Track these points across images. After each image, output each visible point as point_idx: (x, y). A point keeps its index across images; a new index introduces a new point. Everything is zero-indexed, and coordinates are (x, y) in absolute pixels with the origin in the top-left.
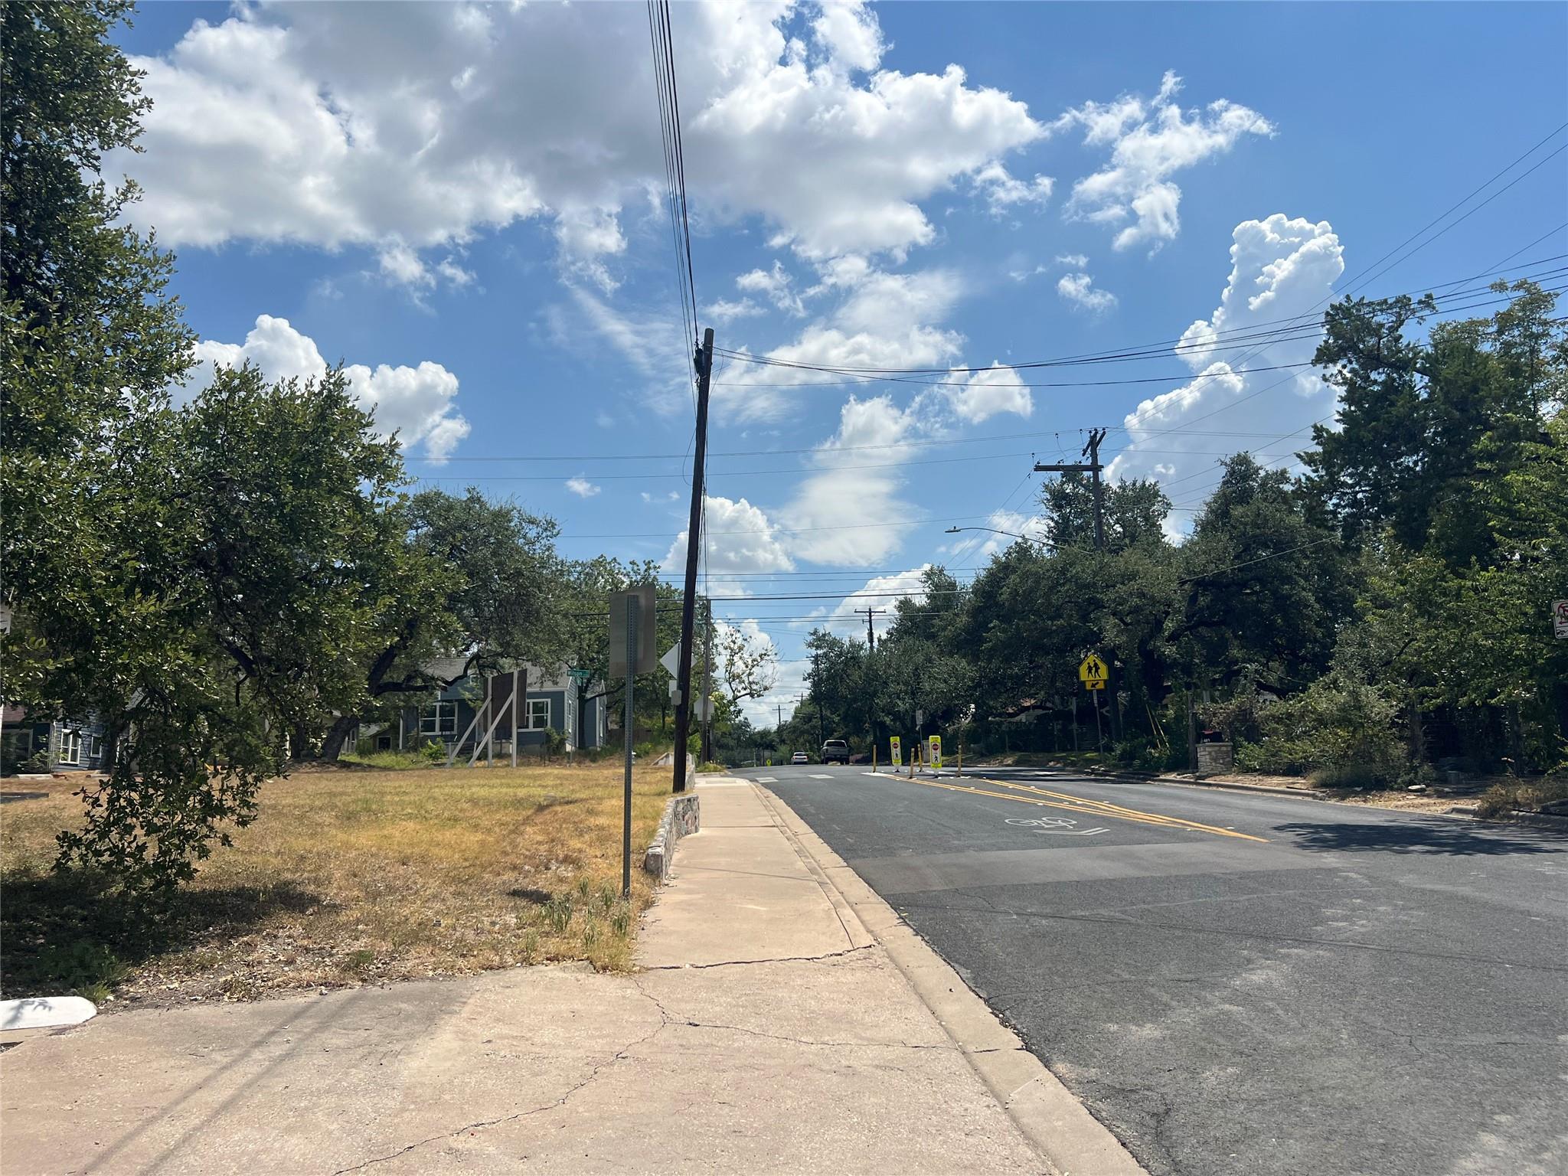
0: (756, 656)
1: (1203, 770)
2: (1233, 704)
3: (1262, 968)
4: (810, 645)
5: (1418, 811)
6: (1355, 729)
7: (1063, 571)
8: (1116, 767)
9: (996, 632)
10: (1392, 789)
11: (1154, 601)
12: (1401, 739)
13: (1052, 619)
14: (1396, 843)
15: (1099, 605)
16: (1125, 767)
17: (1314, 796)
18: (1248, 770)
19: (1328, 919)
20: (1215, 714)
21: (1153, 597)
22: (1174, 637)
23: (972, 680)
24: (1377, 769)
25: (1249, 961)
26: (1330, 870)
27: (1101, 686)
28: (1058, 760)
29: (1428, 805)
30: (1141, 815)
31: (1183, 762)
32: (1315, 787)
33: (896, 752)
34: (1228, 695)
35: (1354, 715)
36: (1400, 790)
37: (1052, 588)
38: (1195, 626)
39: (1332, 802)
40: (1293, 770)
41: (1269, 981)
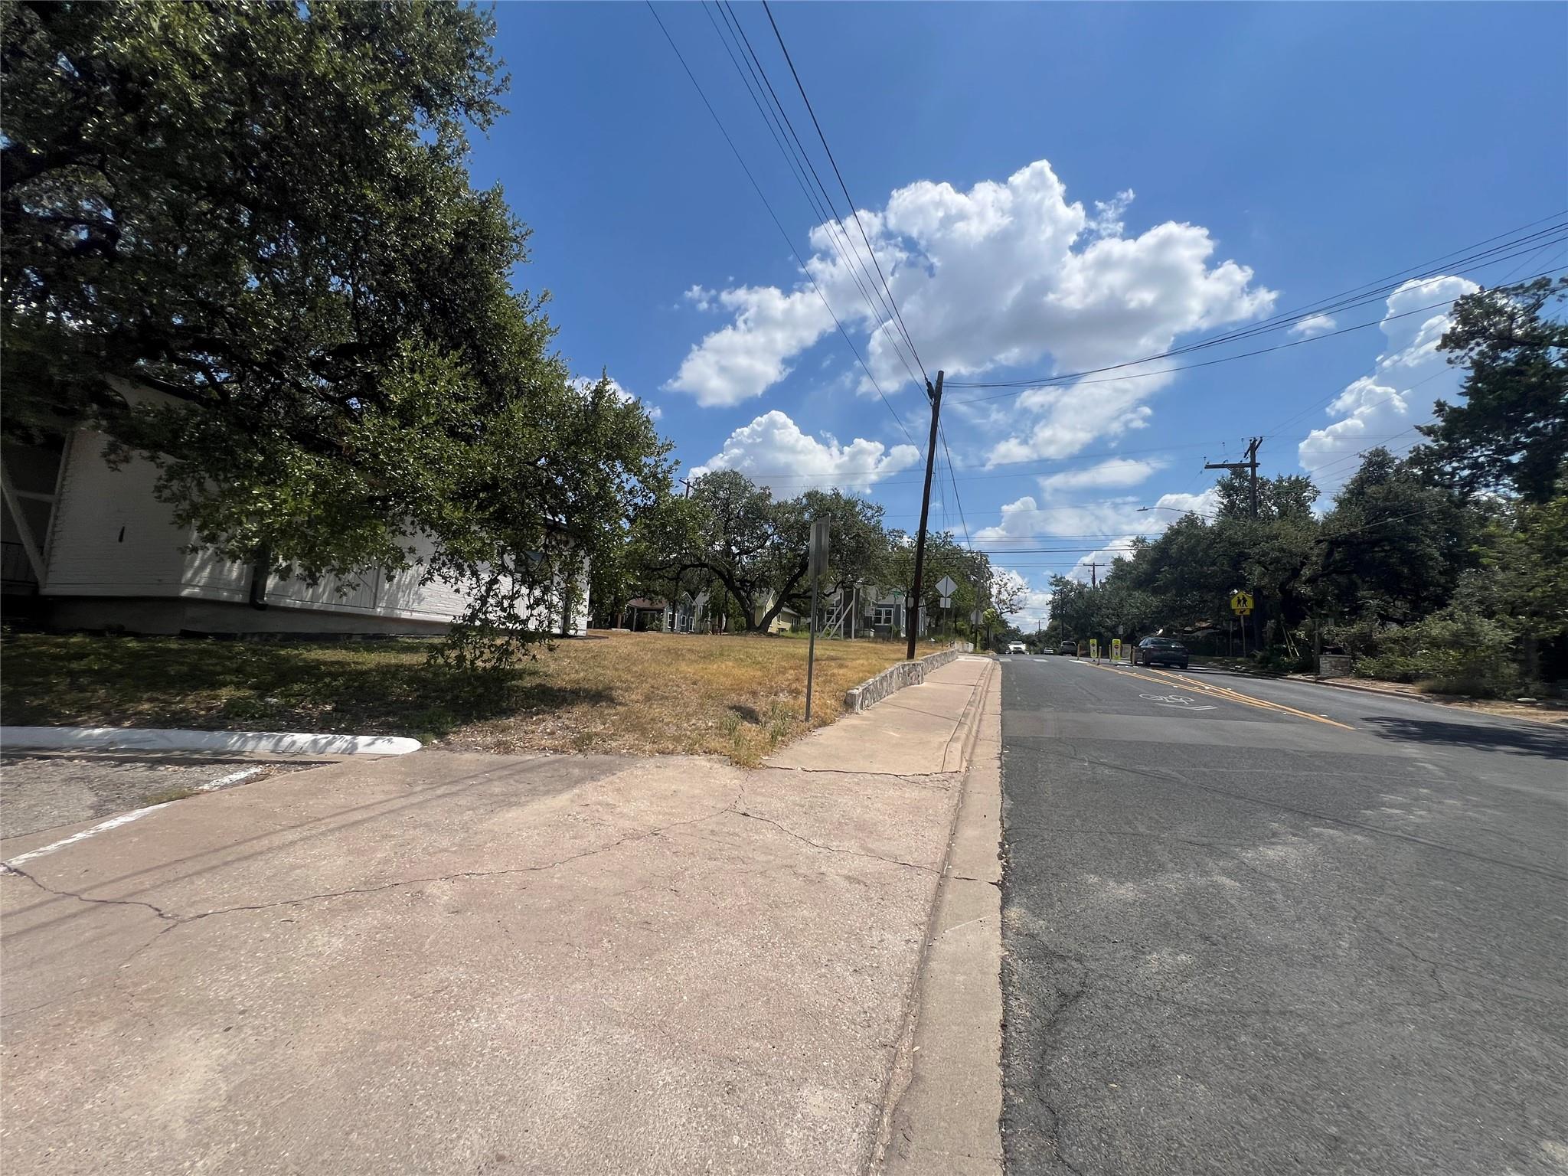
0: (1015, 589)
1: (1323, 674)
2: (1355, 629)
3: (1285, 844)
4: (1051, 584)
5: (1523, 718)
6: (1467, 651)
7: (1219, 535)
8: (1254, 667)
9: (1166, 574)
10: (1500, 699)
11: (1291, 554)
12: (1514, 661)
13: (1208, 566)
14: (1483, 742)
15: (1246, 556)
16: (1262, 668)
17: (1420, 699)
18: (1362, 676)
19: (1383, 804)
20: (1337, 635)
21: (1290, 552)
22: (1311, 581)
23: (1157, 607)
24: (1487, 682)
25: (1274, 834)
26: (1406, 759)
27: (1247, 613)
28: (1215, 661)
29: (1537, 714)
30: (1251, 700)
31: (1308, 667)
32: (1423, 692)
33: (1093, 649)
34: (1351, 623)
35: (1466, 640)
36: (1508, 700)
37: (1210, 546)
38: (1330, 574)
39: (1437, 705)
40: (1406, 679)
41: (1284, 861)
